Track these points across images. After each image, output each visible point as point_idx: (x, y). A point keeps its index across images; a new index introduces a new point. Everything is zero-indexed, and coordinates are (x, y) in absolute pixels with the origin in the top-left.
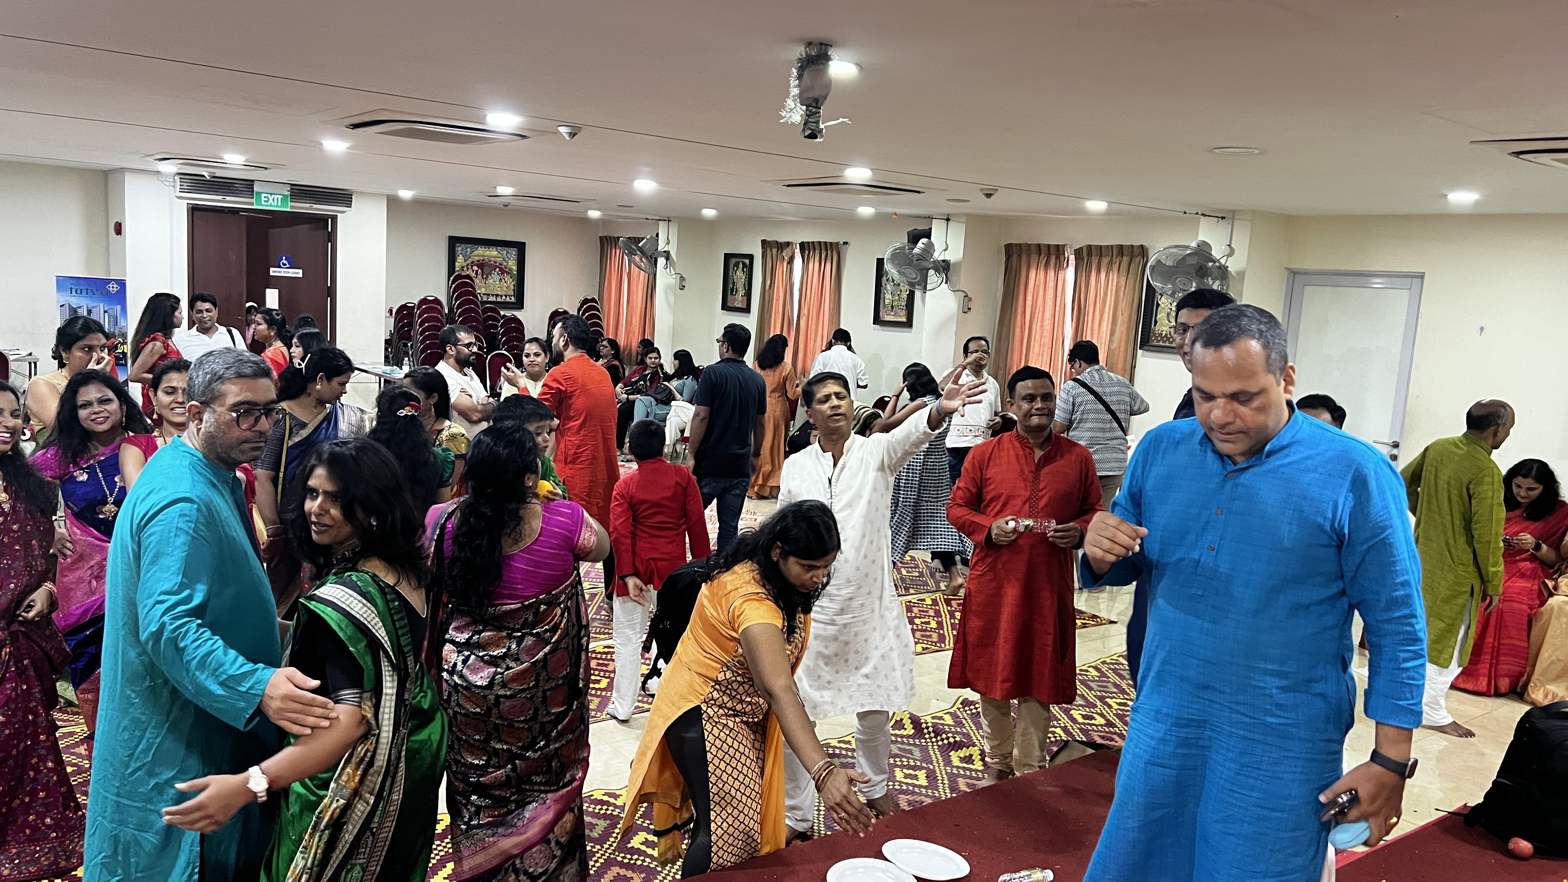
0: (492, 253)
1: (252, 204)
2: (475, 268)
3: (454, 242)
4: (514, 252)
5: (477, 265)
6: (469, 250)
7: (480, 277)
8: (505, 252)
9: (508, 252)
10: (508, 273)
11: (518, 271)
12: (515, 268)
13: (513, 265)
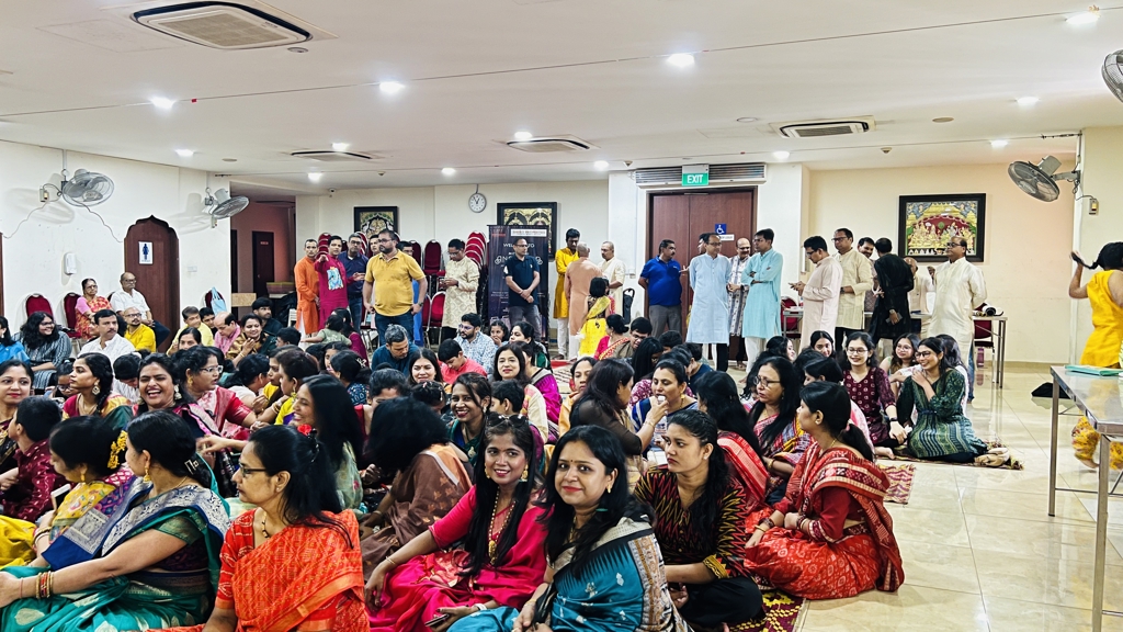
0: (947, 209)
1: (680, 185)
2: (928, 224)
3: (904, 201)
4: (973, 205)
5: (929, 221)
6: (921, 207)
7: (933, 232)
8: (962, 206)
9: (966, 206)
10: (966, 227)
11: (978, 224)
12: (975, 221)
13: (972, 218)
